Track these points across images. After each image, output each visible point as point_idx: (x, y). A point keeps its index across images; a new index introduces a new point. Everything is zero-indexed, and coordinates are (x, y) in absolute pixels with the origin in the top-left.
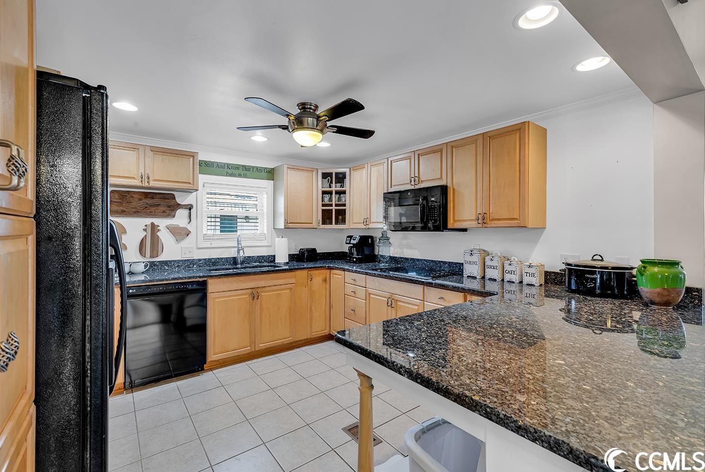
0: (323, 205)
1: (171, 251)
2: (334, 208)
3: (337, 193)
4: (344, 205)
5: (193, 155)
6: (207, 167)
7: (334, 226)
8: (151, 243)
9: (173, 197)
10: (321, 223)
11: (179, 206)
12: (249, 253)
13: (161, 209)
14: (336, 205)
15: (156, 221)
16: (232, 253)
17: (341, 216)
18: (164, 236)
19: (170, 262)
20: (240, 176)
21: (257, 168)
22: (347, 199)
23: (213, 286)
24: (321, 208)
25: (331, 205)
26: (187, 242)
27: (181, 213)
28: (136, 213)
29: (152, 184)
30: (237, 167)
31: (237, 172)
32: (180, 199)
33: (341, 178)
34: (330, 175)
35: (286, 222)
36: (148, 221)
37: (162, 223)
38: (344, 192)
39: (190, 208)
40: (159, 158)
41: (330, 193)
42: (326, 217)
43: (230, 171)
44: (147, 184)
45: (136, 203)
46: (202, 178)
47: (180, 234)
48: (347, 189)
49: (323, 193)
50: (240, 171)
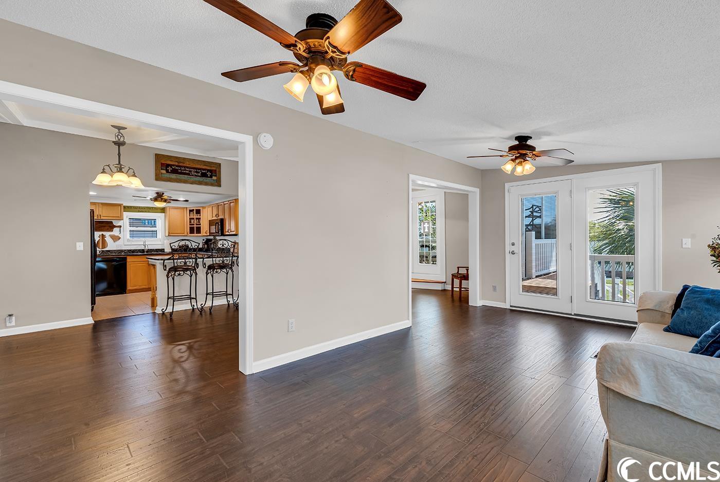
0: (190, 225)
1: (111, 246)
3: (197, 219)
4: (200, 225)
5: (120, 205)
6: (128, 209)
7: (195, 234)
8: (102, 243)
9: (112, 223)
10: (189, 233)
11: (115, 226)
12: (150, 247)
13: (106, 228)
14: (196, 225)
15: (104, 233)
16: (143, 248)
17: (199, 230)
18: (108, 240)
19: (111, 251)
20: (145, 212)
21: (155, 208)
22: (201, 222)
23: (129, 259)
24: (189, 226)
25: (194, 225)
26: (118, 242)
27: (116, 230)
29: (103, 218)
30: (144, 208)
31: (144, 210)
32: (115, 223)
33: (198, 212)
34: (193, 210)
35: (169, 233)
36: (101, 233)
37: (107, 234)
38: (200, 218)
39: (120, 227)
40: (105, 207)
41: (193, 219)
42: (192, 231)
43: (140, 210)
46: (126, 214)
47: (116, 239)
48: (201, 217)
49: (190, 219)
50: (146, 210)
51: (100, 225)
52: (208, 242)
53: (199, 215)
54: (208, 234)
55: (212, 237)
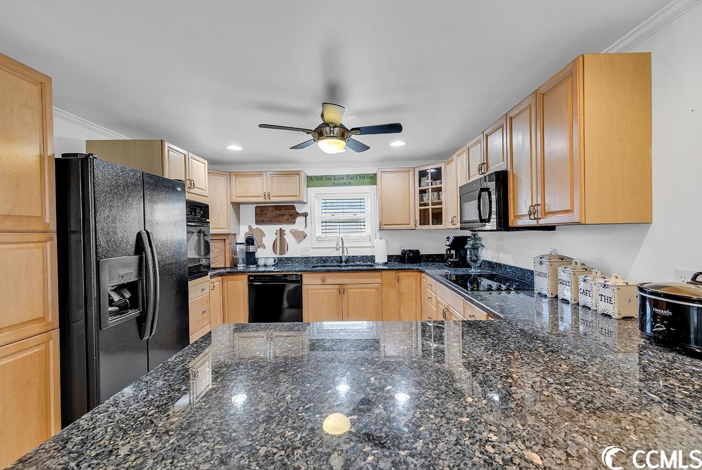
0: (421, 205)
1: (295, 250)
2: (430, 207)
3: (433, 190)
4: (441, 203)
5: (297, 173)
6: (312, 181)
7: (431, 227)
8: (280, 244)
9: (293, 208)
10: (418, 223)
11: (298, 214)
12: (352, 253)
13: (286, 217)
14: (433, 204)
15: (283, 227)
16: (338, 253)
17: (438, 217)
18: (288, 238)
19: (293, 258)
20: (345, 184)
21: (360, 175)
22: (443, 197)
23: (307, 280)
24: (418, 208)
25: (428, 205)
26: (305, 243)
27: (301, 220)
28: (270, 222)
29: (273, 199)
30: (342, 177)
31: (342, 181)
32: (299, 209)
33: (437, 174)
34: (426, 172)
35: (381, 224)
36: (278, 227)
37: (287, 228)
38: (440, 189)
39: (305, 215)
41: (427, 191)
42: (424, 220)
43: (336, 182)
44: (269, 200)
45: (270, 214)
46: (313, 191)
47: (300, 236)
48: (443, 185)
49: (423, 192)
50: (345, 181)
51: (278, 212)
52: (458, 243)
53: (438, 182)
54: (458, 225)
55: (468, 233)
